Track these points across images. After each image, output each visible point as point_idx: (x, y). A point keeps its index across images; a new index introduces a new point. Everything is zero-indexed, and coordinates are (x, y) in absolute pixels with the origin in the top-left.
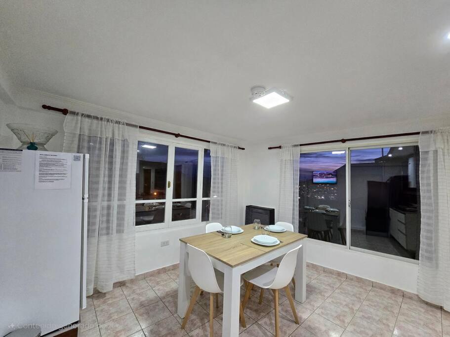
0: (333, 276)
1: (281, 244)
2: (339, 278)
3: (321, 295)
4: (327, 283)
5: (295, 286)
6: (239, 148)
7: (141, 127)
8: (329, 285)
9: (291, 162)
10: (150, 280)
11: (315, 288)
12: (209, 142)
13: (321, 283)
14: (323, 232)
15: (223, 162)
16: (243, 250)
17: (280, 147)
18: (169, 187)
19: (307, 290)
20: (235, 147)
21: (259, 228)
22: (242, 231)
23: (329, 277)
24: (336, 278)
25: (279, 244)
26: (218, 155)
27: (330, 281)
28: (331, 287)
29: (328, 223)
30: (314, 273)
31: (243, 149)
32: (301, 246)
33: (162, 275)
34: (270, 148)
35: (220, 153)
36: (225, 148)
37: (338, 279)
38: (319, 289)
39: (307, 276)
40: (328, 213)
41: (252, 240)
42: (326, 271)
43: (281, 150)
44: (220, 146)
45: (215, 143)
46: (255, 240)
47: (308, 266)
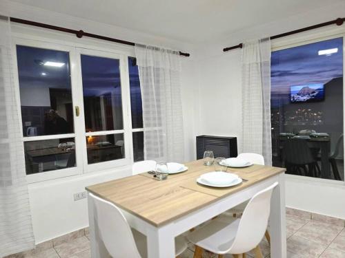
0: (324, 224)
1: (245, 184)
2: (334, 227)
3: (309, 253)
4: (317, 235)
5: (269, 243)
6: (181, 54)
7: (13, 20)
8: (320, 238)
9: (258, 67)
10: (61, 248)
11: (300, 244)
12: (133, 44)
13: (308, 236)
14: (307, 166)
15: (158, 75)
16: (183, 195)
17: (240, 46)
18: (77, 115)
19: (288, 247)
20: (174, 52)
21: (212, 164)
22: (186, 168)
23: (319, 226)
24: (329, 227)
25: (241, 184)
26: (148, 65)
27: (321, 232)
28: (322, 240)
29: (314, 152)
30: (298, 222)
31: (187, 55)
32: (276, 184)
33: (80, 239)
34: (225, 50)
35: (152, 62)
36: (159, 53)
37: (333, 229)
38: (306, 245)
39: (288, 227)
40: (314, 139)
41: (199, 180)
42: (314, 218)
43: (242, 50)
44: (150, 51)
45: (143, 46)
46: (202, 180)
47: (288, 213)
